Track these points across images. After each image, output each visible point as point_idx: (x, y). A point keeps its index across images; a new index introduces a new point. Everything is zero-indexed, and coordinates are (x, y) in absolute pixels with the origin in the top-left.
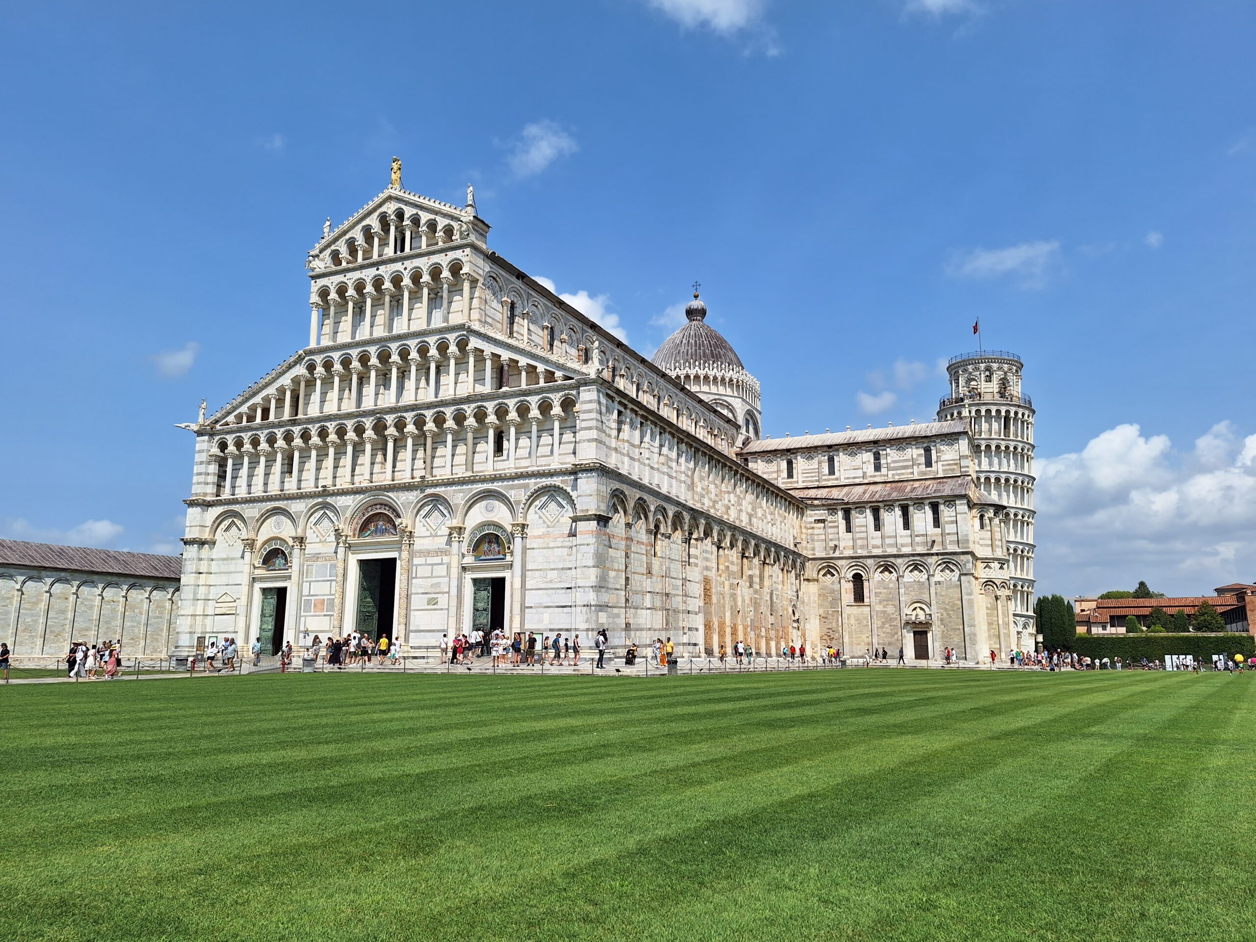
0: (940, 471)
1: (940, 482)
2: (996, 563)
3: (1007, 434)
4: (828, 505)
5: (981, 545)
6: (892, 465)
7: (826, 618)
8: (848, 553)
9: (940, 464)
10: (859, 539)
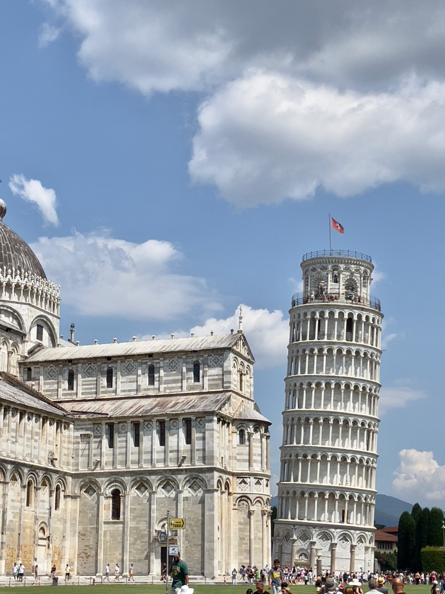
0: (206, 386)
1: (202, 398)
2: (252, 478)
3: (349, 338)
4: (95, 419)
5: (238, 460)
6: (164, 379)
7: (84, 535)
8: (108, 469)
9: (206, 379)
10: (120, 454)
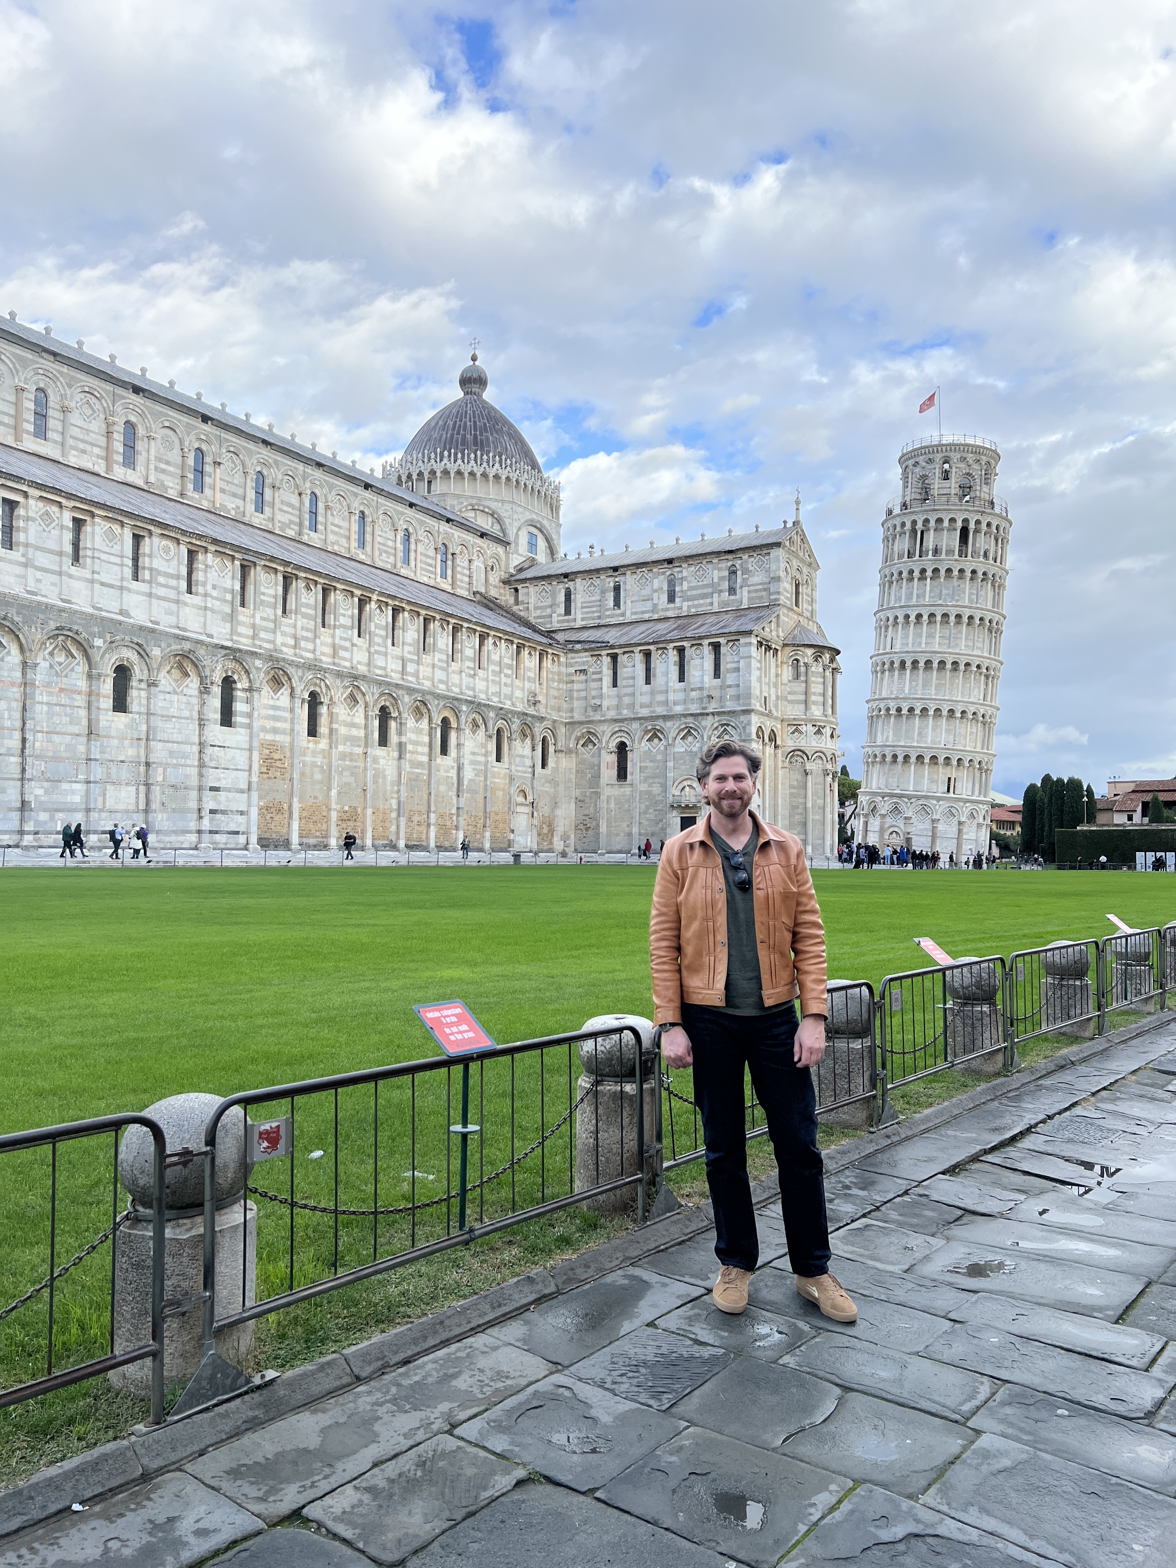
0: (744, 600)
1: (738, 616)
2: (810, 726)
4: (592, 650)
5: (790, 702)
6: (689, 593)
7: (582, 801)
8: (611, 714)
9: (745, 589)
10: (625, 695)
